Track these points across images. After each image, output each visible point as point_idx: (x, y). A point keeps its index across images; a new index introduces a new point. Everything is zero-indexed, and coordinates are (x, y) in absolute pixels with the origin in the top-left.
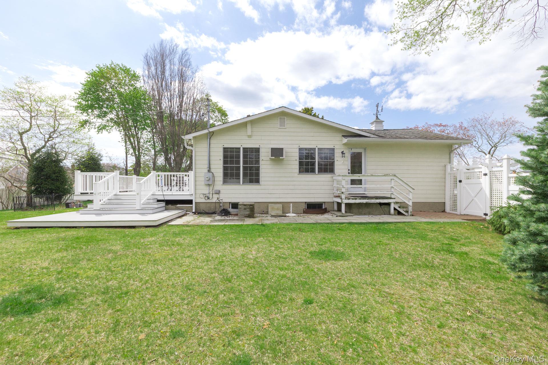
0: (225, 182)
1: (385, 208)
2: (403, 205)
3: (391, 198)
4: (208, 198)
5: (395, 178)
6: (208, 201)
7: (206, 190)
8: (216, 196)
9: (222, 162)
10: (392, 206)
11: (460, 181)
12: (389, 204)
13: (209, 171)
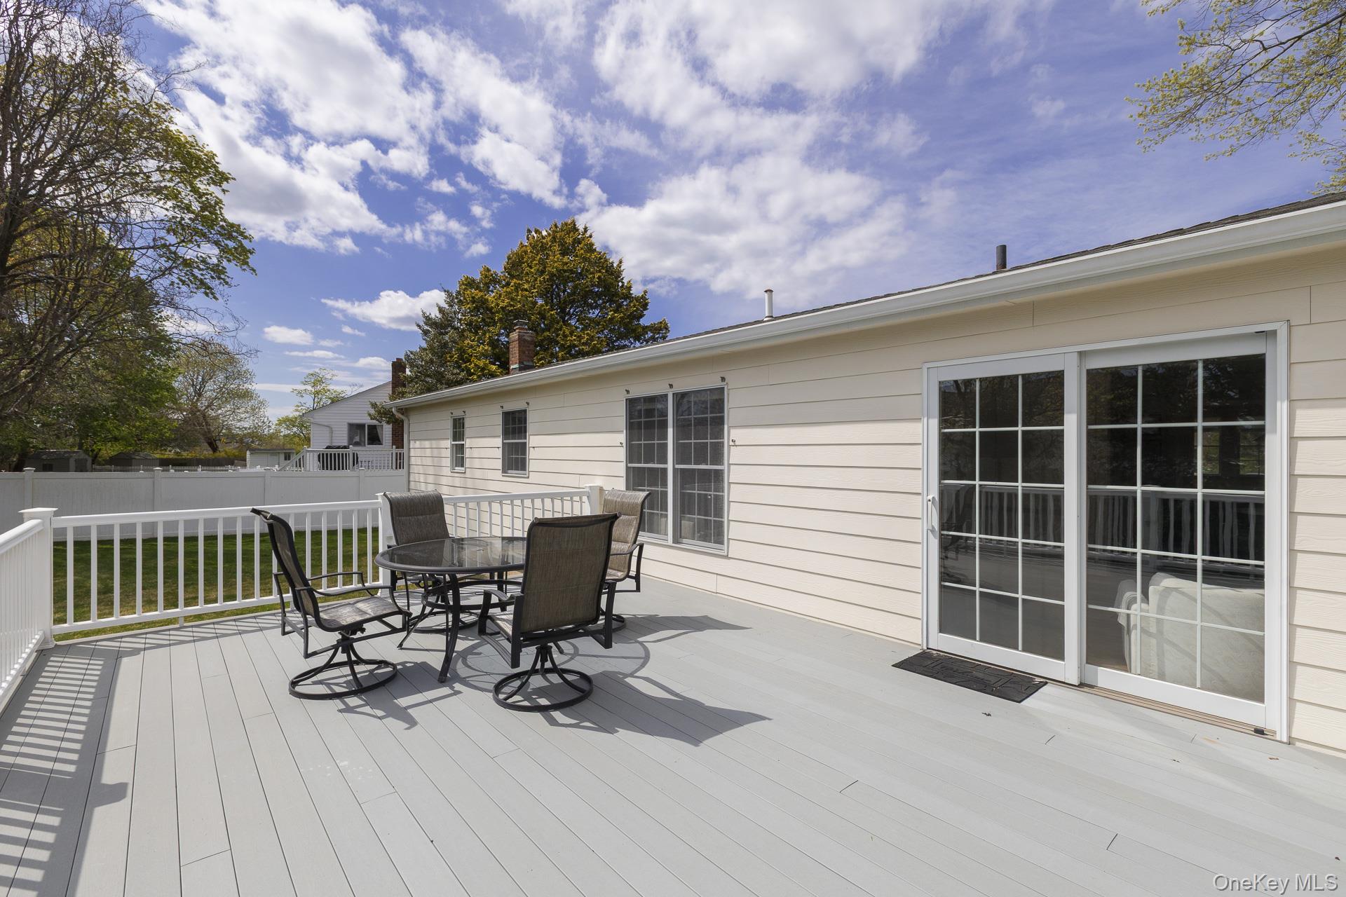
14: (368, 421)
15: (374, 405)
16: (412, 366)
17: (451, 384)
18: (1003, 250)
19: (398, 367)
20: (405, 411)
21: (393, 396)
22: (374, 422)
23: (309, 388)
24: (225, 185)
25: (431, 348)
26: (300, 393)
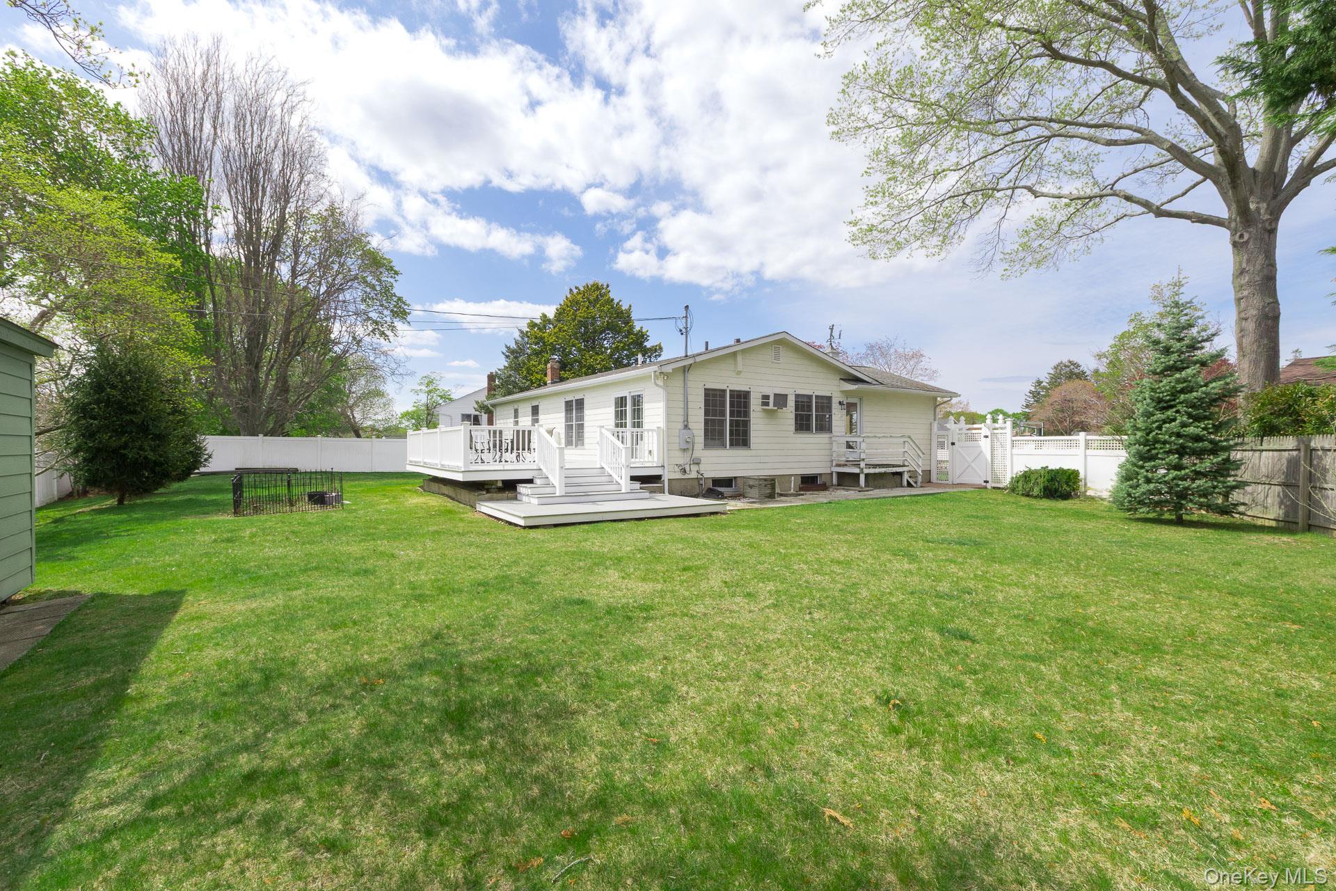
0: (707, 446)
1: (897, 478)
2: (913, 474)
3: (904, 466)
4: (685, 472)
5: (909, 440)
6: (686, 476)
7: (682, 459)
8: (694, 468)
9: (702, 411)
10: (906, 477)
11: (953, 444)
12: (900, 474)
13: (686, 427)
14: (474, 412)
15: (477, 403)
16: (499, 378)
17: (522, 390)
18: (707, 343)
19: (491, 378)
20: (494, 406)
21: (488, 398)
22: (477, 413)
23: (423, 388)
24: (397, 278)
25: (510, 367)
26: (417, 392)
